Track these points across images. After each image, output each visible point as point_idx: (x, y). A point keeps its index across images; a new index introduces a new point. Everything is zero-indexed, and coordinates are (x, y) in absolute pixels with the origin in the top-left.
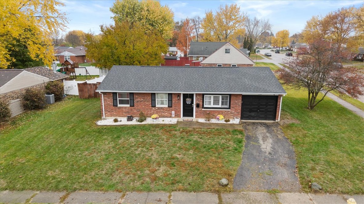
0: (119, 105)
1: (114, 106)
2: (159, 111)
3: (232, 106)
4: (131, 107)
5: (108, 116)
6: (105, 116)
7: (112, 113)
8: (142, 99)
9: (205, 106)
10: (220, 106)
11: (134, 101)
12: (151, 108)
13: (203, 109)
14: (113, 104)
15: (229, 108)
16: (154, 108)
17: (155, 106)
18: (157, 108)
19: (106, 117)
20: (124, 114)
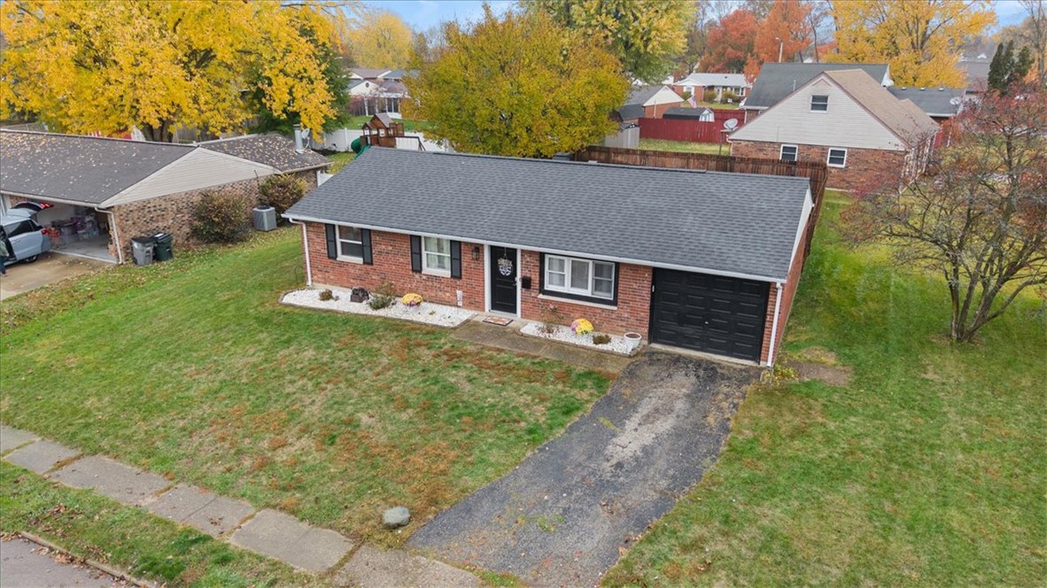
0: (341, 257)
1: (329, 257)
2: (430, 284)
3: (621, 296)
4: (366, 266)
5: (319, 282)
6: (312, 281)
7: (327, 274)
8: (391, 248)
9: (548, 287)
10: (587, 293)
11: (371, 251)
12: (411, 273)
13: (541, 296)
14: (326, 252)
15: (614, 303)
16: (417, 276)
17: (419, 271)
18: (424, 277)
19: (315, 284)
20: (352, 281)
